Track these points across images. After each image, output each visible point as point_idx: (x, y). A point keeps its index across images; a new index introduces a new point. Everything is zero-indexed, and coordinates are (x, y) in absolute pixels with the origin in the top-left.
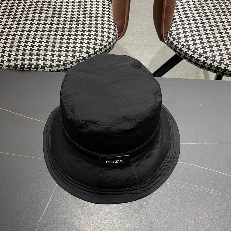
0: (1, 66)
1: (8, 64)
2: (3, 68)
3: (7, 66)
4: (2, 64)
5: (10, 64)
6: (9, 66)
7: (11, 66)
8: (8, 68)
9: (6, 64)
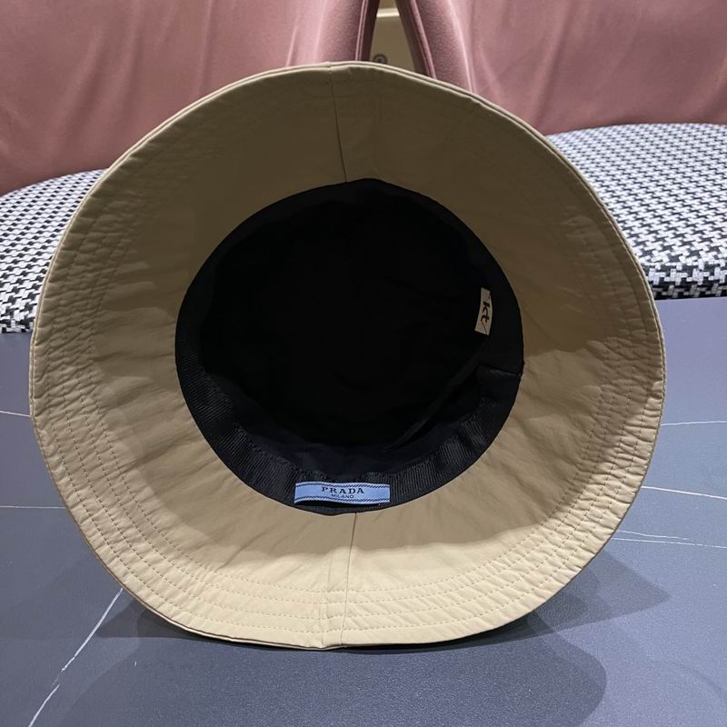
0: (5, 326)
1: (25, 317)
2: (8, 330)
3: (21, 323)
4: (8, 317)
5: (30, 316)
6: (25, 322)
7: (32, 319)
8: (23, 327)
9: (19, 316)
